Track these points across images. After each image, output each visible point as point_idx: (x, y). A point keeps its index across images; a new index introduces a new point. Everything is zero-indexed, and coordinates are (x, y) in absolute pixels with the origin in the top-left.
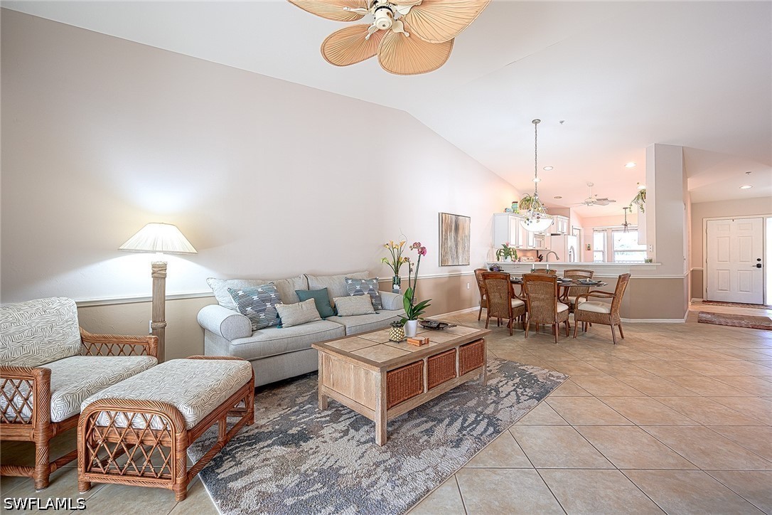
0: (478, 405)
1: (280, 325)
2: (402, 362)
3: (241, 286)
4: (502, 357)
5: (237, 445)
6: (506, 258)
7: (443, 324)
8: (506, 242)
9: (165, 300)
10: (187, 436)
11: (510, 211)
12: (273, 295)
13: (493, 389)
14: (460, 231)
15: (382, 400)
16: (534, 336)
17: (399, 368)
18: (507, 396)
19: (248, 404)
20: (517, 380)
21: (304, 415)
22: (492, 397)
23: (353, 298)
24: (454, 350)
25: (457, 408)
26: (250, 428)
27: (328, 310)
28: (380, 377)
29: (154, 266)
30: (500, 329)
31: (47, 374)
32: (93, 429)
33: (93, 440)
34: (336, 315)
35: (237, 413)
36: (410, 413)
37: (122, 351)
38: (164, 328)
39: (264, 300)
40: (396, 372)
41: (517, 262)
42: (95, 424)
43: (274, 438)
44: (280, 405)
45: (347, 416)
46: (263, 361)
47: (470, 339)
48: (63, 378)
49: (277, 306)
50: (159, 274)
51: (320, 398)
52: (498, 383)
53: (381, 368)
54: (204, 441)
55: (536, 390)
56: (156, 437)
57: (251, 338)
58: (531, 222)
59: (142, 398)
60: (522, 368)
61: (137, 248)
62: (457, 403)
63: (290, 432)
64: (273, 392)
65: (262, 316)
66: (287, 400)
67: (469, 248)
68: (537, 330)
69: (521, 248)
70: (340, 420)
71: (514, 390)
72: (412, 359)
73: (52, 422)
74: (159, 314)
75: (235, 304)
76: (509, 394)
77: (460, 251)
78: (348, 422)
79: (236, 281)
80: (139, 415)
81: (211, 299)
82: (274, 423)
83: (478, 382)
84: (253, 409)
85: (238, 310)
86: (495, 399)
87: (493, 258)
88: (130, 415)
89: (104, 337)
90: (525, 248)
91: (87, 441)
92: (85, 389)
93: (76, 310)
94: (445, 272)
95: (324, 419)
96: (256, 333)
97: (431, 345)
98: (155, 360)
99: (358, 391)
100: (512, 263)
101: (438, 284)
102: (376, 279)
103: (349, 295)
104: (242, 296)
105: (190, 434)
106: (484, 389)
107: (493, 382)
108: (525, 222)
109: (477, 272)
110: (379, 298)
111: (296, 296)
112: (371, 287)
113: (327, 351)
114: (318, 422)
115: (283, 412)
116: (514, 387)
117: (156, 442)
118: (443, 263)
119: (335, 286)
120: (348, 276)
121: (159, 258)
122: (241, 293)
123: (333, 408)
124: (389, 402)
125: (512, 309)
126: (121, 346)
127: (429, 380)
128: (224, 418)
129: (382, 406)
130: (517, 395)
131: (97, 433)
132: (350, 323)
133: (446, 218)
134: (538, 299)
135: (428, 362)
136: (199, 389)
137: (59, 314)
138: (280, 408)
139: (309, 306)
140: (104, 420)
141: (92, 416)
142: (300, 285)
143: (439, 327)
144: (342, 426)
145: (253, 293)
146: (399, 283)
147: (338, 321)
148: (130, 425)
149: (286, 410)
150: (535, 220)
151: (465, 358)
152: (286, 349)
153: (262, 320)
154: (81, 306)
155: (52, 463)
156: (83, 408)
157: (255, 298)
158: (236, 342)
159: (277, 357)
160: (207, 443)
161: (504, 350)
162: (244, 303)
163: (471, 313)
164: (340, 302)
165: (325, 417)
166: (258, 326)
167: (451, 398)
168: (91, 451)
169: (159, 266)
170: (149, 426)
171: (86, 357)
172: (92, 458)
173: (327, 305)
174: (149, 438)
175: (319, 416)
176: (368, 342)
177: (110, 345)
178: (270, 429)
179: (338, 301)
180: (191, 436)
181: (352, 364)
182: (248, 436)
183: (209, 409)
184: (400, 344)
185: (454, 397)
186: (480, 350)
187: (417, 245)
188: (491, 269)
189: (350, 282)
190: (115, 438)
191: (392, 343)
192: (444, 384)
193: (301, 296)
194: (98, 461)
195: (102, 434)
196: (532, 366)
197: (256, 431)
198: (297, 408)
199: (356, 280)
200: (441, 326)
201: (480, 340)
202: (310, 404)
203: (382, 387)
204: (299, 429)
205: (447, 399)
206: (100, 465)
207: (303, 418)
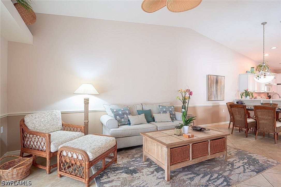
0: (220, 170)
1: (130, 124)
2: (178, 145)
3: (115, 108)
4: (239, 148)
5: (109, 170)
6: (246, 97)
7: (204, 129)
8: (247, 88)
9: (88, 112)
10: (89, 163)
11: (249, 72)
12: (127, 112)
13: (230, 164)
14: (219, 84)
15: (168, 161)
16: (261, 139)
17: (177, 147)
18: (238, 168)
19: (115, 155)
20: (246, 161)
21: (137, 162)
22: (229, 167)
23: (162, 114)
24: (207, 142)
25: (208, 170)
26: (115, 164)
27: (150, 119)
28: (167, 150)
29: (85, 100)
30: (241, 134)
31: (50, 135)
32: (62, 156)
33: (62, 160)
34: (154, 121)
35: (111, 158)
36: (184, 168)
37: (74, 130)
38: (88, 122)
39: (123, 114)
40: (175, 149)
41: (253, 99)
42: (62, 155)
43: (123, 170)
44: (128, 157)
45: (154, 166)
46: (122, 138)
47: (216, 137)
48: (55, 138)
49: (129, 116)
50: (87, 102)
51: (143, 156)
52: (234, 161)
53: (167, 146)
54: (98, 167)
55: (257, 168)
56: (80, 162)
57: (118, 129)
58: (260, 78)
59: (76, 147)
60: (250, 155)
61: (79, 93)
62: (208, 168)
63: (130, 169)
64: (126, 151)
65: (123, 120)
66: (131, 155)
67: (224, 92)
68: (264, 136)
69: (256, 91)
70: (151, 167)
71: (243, 166)
72: (183, 144)
73: (51, 152)
74: (86, 117)
75: (113, 115)
76: (239, 167)
77: (219, 93)
78: (154, 168)
79: (114, 106)
80: (75, 154)
81: (105, 112)
82: (124, 164)
83: (222, 159)
84: (116, 157)
85: (114, 118)
86: (231, 169)
87: (239, 97)
88: (72, 153)
89: (69, 125)
90: (259, 92)
91: (60, 160)
92: (61, 142)
93: (61, 114)
94: (210, 104)
95: (144, 165)
96: (120, 127)
97: (195, 138)
98: (84, 134)
99: (158, 155)
100: (250, 99)
101: (206, 109)
102: (173, 106)
103: (160, 113)
104: (116, 112)
105: (90, 163)
106: (225, 162)
107: (231, 160)
108: (257, 78)
109: (228, 104)
110: (175, 115)
111: (137, 113)
112: (171, 110)
113: (146, 136)
114: (142, 166)
115: (128, 160)
116: (243, 164)
117: (80, 164)
118: (209, 99)
119: (154, 109)
120: (160, 105)
121: (87, 97)
122: (115, 110)
123: (149, 161)
124: (171, 162)
125: (247, 124)
126: (74, 128)
127: (192, 154)
128: (104, 159)
129: (168, 163)
130: (244, 168)
131: (63, 158)
132: (159, 125)
133: (210, 77)
134: (264, 119)
135: (192, 146)
136: (95, 147)
137: (55, 115)
138: (128, 158)
139: (142, 117)
140: (64, 153)
141: (61, 151)
142: (139, 108)
143: (201, 130)
144: (151, 169)
145: (120, 110)
146: (185, 109)
147: (154, 124)
148: (72, 156)
149: (130, 159)
150: (262, 77)
151: (214, 146)
152: (131, 134)
153: (123, 122)
154: (62, 113)
155: (51, 166)
156: (59, 149)
157: (120, 113)
158: (112, 130)
159: (128, 137)
160: (99, 168)
161: (240, 144)
162: (116, 114)
163: (225, 125)
164: (156, 116)
165: (145, 164)
166: (121, 124)
167: (206, 165)
168: (61, 164)
169: (87, 99)
170: (77, 158)
171: (63, 131)
172: (61, 166)
173: (150, 117)
174: (78, 162)
175: (143, 164)
176: (164, 134)
177: (70, 127)
178: (122, 166)
179: (155, 115)
180: (91, 163)
181: (155, 143)
182: (114, 168)
183: (98, 155)
184: (179, 136)
185: (208, 165)
186: (223, 143)
187: (188, 90)
188: (237, 103)
189: (161, 107)
190: (68, 161)
191: (175, 136)
192: (201, 157)
193: (139, 113)
194: (63, 168)
195: (64, 158)
196: (256, 155)
197: (117, 166)
198: (134, 159)
199: (164, 106)
200: (202, 129)
201: (223, 138)
202: (140, 158)
203: (168, 155)
204: (134, 168)
205: (204, 165)
206: (64, 169)
207: (136, 164)
